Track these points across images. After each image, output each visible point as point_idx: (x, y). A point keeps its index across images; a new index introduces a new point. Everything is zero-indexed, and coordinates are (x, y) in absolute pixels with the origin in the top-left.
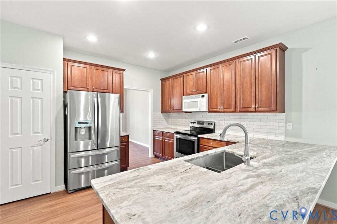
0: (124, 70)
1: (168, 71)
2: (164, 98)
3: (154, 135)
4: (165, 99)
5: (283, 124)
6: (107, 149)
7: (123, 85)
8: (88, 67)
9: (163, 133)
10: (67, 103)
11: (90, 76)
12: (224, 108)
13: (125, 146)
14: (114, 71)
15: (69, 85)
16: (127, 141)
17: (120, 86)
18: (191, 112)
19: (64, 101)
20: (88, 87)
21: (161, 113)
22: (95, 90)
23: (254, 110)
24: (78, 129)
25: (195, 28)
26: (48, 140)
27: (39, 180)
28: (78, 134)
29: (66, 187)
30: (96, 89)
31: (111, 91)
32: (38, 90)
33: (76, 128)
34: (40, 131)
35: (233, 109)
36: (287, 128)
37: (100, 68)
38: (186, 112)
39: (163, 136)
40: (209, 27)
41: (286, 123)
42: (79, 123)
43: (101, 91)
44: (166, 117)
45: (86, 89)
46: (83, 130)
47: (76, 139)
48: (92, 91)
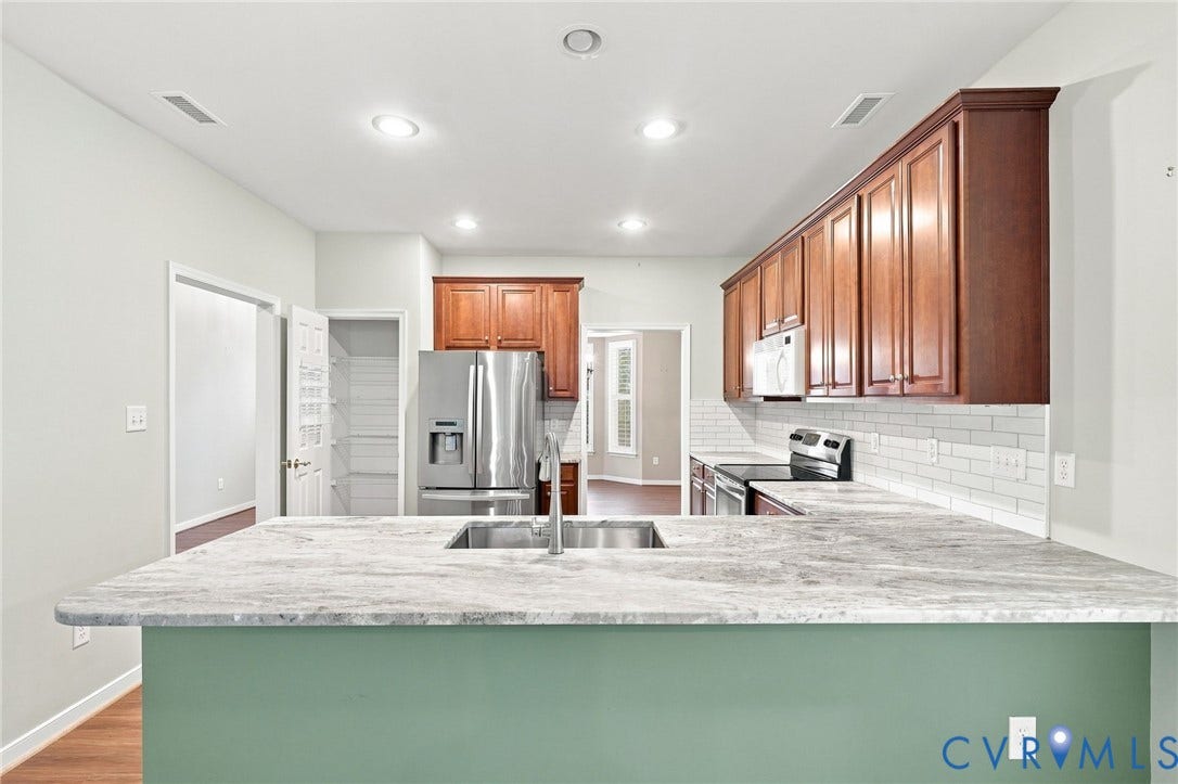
5: (1040, 459)
6: (491, 492)
8: (489, 287)
9: (703, 466)
12: (835, 385)
14: (548, 287)
15: (449, 335)
16: (570, 478)
17: (569, 326)
20: (486, 338)
21: (725, 399)
22: (504, 343)
24: (440, 438)
28: (441, 448)
30: (506, 340)
31: (543, 344)
33: (434, 436)
36: (1057, 481)
37: (517, 286)
38: (766, 398)
39: (703, 477)
41: (1052, 453)
43: (519, 343)
44: (747, 416)
45: (483, 343)
46: (450, 440)
47: (433, 458)
48: (499, 348)
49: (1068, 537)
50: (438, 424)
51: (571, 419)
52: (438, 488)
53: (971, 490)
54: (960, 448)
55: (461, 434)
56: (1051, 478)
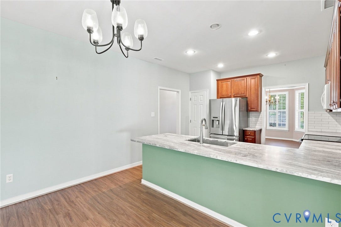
11: (232, 86)
14: (249, 78)
15: (220, 94)
20: (230, 94)
22: (235, 95)
32: (202, 101)
45: (229, 96)
46: (217, 122)
47: (213, 126)
50: (214, 118)
51: (259, 117)
52: (214, 134)
55: (219, 120)
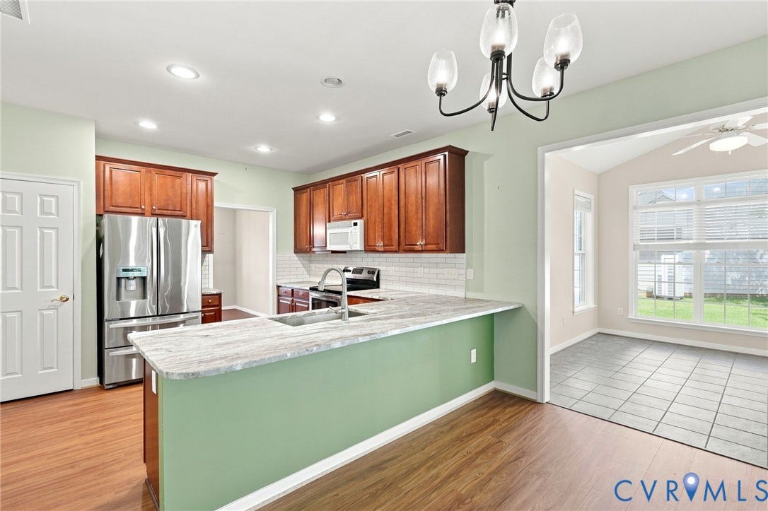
0: (214, 174)
1: (309, 172)
2: (299, 224)
3: (279, 295)
4: (301, 226)
5: (463, 272)
6: (182, 315)
7: (212, 201)
8: (143, 169)
9: (293, 290)
10: (102, 235)
11: (147, 186)
12: (384, 246)
13: (213, 313)
14: (194, 176)
15: (107, 202)
16: (217, 303)
17: (207, 204)
18: (344, 252)
19: (98, 232)
20: (143, 207)
21: (295, 253)
22: (158, 212)
23: (420, 249)
24: (123, 281)
25: (317, 117)
26: (67, 299)
27: (52, 368)
28: (123, 289)
29: (101, 381)
30: (159, 209)
31: (188, 214)
32: (52, 214)
33: (119, 279)
34: (54, 284)
35: (395, 248)
36: (468, 278)
37: (168, 172)
38: (333, 252)
39: (293, 296)
40: (338, 118)
41: (466, 269)
42: (124, 270)
43: (169, 212)
44: (305, 262)
45: (139, 211)
47: (118, 297)
48: (152, 214)
49: (471, 295)
53: (437, 285)
54: (432, 270)
56: (466, 278)
